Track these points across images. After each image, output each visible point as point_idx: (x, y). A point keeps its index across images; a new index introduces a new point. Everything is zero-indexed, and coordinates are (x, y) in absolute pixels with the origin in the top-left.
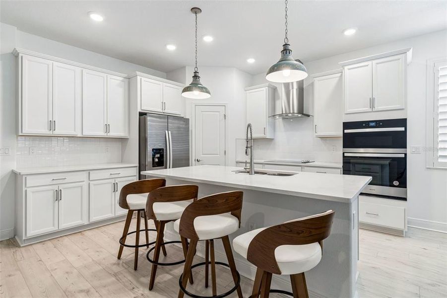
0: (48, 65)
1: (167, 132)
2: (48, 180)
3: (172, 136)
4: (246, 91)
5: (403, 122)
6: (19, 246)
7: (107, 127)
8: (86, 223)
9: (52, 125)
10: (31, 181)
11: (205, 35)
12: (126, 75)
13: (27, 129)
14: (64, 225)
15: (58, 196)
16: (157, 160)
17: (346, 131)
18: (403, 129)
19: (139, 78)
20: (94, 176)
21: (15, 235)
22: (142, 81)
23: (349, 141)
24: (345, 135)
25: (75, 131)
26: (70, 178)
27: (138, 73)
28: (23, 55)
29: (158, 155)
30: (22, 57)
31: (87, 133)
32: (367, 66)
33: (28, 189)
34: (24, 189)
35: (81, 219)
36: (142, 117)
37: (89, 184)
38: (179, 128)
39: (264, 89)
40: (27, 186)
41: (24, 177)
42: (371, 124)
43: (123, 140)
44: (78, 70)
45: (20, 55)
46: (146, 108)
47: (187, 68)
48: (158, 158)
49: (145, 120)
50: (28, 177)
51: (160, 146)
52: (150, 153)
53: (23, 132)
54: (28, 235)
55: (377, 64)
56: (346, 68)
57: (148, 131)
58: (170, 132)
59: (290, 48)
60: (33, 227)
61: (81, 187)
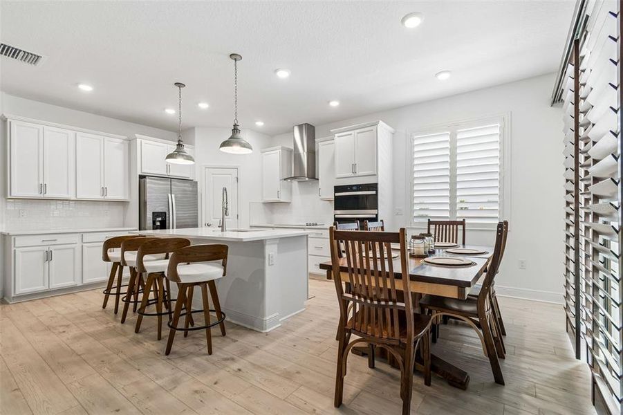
0: (39, 130)
1: (170, 195)
2: (37, 240)
3: (176, 200)
4: (262, 152)
5: (374, 187)
6: (8, 304)
7: (104, 191)
8: (79, 284)
9: (43, 188)
10: (20, 242)
11: (199, 102)
12: (125, 137)
13: (16, 192)
14: (54, 286)
15: (48, 256)
16: (158, 224)
17: (337, 194)
18: (374, 192)
19: (139, 141)
20: (87, 238)
21: (4, 296)
22: (143, 144)
23: (340, 203)
24: (336, 197)
25: (68, 193)
26: (61, 239)
27: (137, 135)
28: (12, 121)
29: (160, 219)
30: (10, 122)
31: (81, 196)
32: (351, 134)
33: (17, 249)
34: (13, 249)
35: (74, 280)
36: (142, 180)
37: (82, 246)
38: (185, 191)
39: (278, 151)
40: (16, 246)
41: (13, 237)
42: (354, 188)
43: (123, 204)
44: (71, 133)
45: (8, 120)
46: (146, 171)
47: (196, 129)
48: (160, 221)
49: (145, 182)
50: (17, 238)
51: (162, 209)
52: (149, 216)
53: (12, 194)
54: (17, 292)
55: (358, 133)
56: (336, 135)
57: (148, 195)
58: (173, 196)
59: (239, 128)
60: (22, 285)
61: (74, 249)
